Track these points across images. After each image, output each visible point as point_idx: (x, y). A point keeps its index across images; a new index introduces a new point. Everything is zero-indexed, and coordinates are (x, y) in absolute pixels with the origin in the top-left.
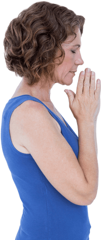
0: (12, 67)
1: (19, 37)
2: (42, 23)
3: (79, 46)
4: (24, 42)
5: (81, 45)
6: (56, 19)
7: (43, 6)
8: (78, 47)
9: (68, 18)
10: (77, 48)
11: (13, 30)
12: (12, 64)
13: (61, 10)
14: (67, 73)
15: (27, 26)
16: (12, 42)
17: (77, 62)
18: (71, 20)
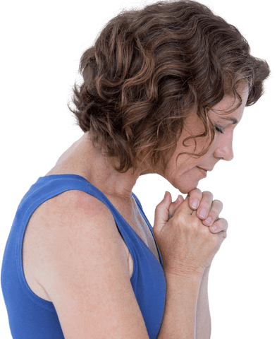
0: (88, 120)
1: (123, 66)
2: (180, 52)
3: (235, 122)
4: (131, 81)
5: (239, 120)
6: (210, 53)
7: (191, 15)
8: (231, 122)
9: (233, 59)
10: (229, 125)
11: (115, 44)
12: (89, 112)
13: (224, 35)
14: (191, 167)
15: (147, 47)
16: (105, 66)
17: (220, 153)
18: (238, 64)
